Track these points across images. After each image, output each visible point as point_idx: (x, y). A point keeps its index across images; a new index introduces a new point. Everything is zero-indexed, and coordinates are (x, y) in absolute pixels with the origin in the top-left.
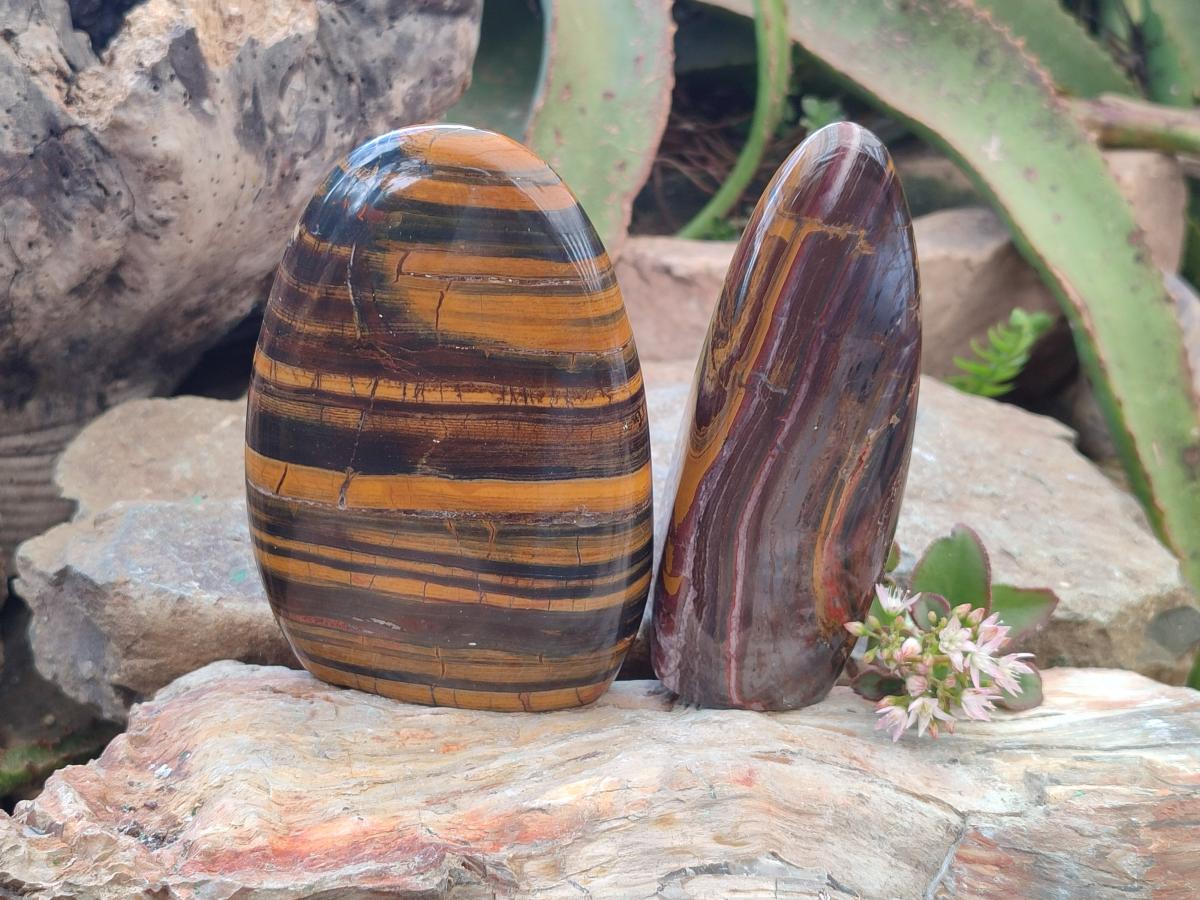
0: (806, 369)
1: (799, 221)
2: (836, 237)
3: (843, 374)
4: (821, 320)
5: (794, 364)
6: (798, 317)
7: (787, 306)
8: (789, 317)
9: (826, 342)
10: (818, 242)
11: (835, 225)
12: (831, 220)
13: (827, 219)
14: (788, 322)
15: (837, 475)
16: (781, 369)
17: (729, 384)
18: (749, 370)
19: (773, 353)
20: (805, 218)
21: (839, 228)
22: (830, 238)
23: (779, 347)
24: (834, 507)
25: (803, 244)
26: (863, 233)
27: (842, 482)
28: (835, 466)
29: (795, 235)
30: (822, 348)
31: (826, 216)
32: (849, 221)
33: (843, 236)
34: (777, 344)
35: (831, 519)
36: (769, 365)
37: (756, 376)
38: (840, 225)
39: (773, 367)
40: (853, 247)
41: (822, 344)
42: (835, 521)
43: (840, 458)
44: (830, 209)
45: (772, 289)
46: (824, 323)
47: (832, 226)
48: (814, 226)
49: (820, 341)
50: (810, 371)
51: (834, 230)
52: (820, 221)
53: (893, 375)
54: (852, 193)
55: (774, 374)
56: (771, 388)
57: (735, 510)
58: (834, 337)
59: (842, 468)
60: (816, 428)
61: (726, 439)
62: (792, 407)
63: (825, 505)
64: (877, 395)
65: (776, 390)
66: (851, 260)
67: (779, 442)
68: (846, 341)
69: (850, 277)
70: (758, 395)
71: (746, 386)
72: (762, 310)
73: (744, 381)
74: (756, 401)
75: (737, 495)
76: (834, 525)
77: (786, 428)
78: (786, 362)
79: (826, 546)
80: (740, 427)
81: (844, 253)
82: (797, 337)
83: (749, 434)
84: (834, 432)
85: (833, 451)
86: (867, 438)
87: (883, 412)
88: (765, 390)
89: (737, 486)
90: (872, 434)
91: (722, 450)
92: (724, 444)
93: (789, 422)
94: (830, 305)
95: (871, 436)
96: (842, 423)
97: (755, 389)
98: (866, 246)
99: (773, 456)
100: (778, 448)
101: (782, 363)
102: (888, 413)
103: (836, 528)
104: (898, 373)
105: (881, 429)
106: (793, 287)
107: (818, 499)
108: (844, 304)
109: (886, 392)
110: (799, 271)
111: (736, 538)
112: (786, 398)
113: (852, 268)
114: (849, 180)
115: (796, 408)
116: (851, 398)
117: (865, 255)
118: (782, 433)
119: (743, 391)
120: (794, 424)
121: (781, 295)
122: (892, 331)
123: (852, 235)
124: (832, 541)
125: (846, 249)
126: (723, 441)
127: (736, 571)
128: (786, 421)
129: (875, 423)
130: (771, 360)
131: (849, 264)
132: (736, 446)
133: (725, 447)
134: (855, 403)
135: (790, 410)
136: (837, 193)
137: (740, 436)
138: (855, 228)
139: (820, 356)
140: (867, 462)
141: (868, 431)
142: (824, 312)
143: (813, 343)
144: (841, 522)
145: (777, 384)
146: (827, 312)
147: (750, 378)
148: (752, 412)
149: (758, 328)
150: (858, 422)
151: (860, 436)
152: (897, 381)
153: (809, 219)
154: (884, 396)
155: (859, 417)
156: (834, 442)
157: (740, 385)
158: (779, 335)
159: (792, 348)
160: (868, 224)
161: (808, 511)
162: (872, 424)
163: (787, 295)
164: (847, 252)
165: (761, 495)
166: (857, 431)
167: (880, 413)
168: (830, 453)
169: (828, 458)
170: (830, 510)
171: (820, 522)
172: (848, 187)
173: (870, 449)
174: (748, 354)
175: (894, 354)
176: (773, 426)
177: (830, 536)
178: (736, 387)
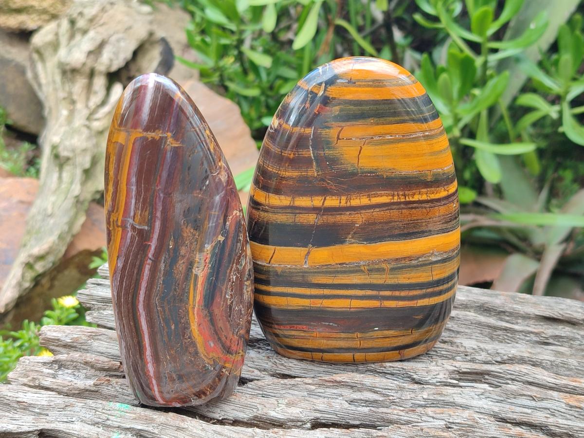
0: (156, 214)
1: (128, 132)
2: (153, 138)
3: (180, 215)
4: (157, 186)
5: (147, 212)
6: (143, 186)
7: (134, 180)
8: (137, 186)
9: (164, 198)
10: (143, 142)
11: (150, 132)
12: (147, 129)
14: (137, 189)
15: (192, 272)
16: (140, 215)
18: (120, 218)
19: (133, 206)
20: (130, 130)
21: (153, 134)
22: (150, 140)
23: (136, 203)
24: (195, 290)
25: (134, 144)
26: (169, 134)
27: (196, 276)
28: (189, 267)
29: (127, 140)
30: (163, 202)
31: (143, 128)
32: (158, 128)
33: (157, 138)
34: (133, 201)
35: (194, 297)
36: (132, 214)
37: (125, 220)
38: (154, 132)
39: (135, 214)
40: (165, 142)
41: (162, 199)
42: (198, 298)
43: (191, 262)
44: (145, 124)
45: (122, 170)
46: (160, 187)
47: (149, 133)
48: (139, 133)
49: (160, 197)
50: (159, 214)
51: (150, 135)
52: (141, 131)
53: (213, 213)
54: (156, 113)
55: (136, 219)
56: (137, 227)
57: (133, 296)
58: (168, 195)
59: (194, 268)
60: (171, 246)
61: (118, 257)
62: (153, 235)
63: (189, 289)
64: (206, 225)
65: (141, 228)
66: (167, 150)
67: (150, 256)
68: (176, 196)
69: (169, 161)
70: (130, 231)
71: (121, 226)
72: (119, 183)
73: (119, 224)
74: (129, 234)
75: (132, 287)
76: (197, 300)
77: (153, 248)
78: (142, 211)
79: (195, 312)
80: (124, 250)
81: (161, 147)
82: (145, 197)
83: (131, 252)
84: (183, 248)
85: (186, 258)
86: (205, 250)
87: (212, 234)
88: (133, 228)
89: (131, 282)
90: (208, 247)
91: (117, 262)
92: (117, 260)
93: (153, 244)
94: (160, 177)
95: (208, 248)
96: (187, 242)
97: (127, 227)
98: (173, 142)
99: (149, 264)
100: (150, 259)
101: (140, 212)
102: (215, 235)
103: (199, 302)
104: (215, 211)
105: (214, 244)
106: (135, 169)
107: (184, 286)
108: (169, 175)
109: (211, 222)
110: (136, 160)
111: (138, 311)
112: (147, 231)
113: (169, 155)
114: (152, 105)
115: (156, 236)
116: (189, 228)
117: (174, 147)
118: (151, 251)
119: (120, 229)
120: (157, 246)
121: (129, 174)
122: (204, 188)
123: (163, 137)
124: (199, 309)
125: (161, 145)
126: (116, 258)
127: (142, 330)
128: (151, 244)
129: (209, 241)
130: (132, 210)
131: (166, 152)
132: (125, 260)
133: (118, 261)
134: (192, 230)
135: (152, 238)
136: (147, 114)
137: (125, 255)
138: (164, 132)
139: (163, 206)
140: (210, 263)
141: (206, 245)
142: (158, 181)
143: (156, 199)
144: (202, 298)
145: (140, 224)
146: (160, 181)
147: (122, 222)
148: (128, 240)
149: (120, 194)
150: (197, 241)
151: (201, 250)
152: (216, 216)
153: (133, 130)
154: (210, 225)
155: (197, 239)
156: (185, 254)
157: (118, 226)
158: (133, 196)
159: (144, 203)
160: (171, 129)
161: (179, 293)
162: (207, 241)
163: (132, 174)
164: (162, 147)
165: (147, 286)
166: (198, 246)
167: (210, 234)
168: (185, 260)
169: (183, 263)
170: (193, 291)
171: (188, 299)
172: (152, 109)
173: (209, 256)
174: (118, 208)
175: (210, 201)
176: (143, 248)
177: (197, 306)
178: (116, 227)
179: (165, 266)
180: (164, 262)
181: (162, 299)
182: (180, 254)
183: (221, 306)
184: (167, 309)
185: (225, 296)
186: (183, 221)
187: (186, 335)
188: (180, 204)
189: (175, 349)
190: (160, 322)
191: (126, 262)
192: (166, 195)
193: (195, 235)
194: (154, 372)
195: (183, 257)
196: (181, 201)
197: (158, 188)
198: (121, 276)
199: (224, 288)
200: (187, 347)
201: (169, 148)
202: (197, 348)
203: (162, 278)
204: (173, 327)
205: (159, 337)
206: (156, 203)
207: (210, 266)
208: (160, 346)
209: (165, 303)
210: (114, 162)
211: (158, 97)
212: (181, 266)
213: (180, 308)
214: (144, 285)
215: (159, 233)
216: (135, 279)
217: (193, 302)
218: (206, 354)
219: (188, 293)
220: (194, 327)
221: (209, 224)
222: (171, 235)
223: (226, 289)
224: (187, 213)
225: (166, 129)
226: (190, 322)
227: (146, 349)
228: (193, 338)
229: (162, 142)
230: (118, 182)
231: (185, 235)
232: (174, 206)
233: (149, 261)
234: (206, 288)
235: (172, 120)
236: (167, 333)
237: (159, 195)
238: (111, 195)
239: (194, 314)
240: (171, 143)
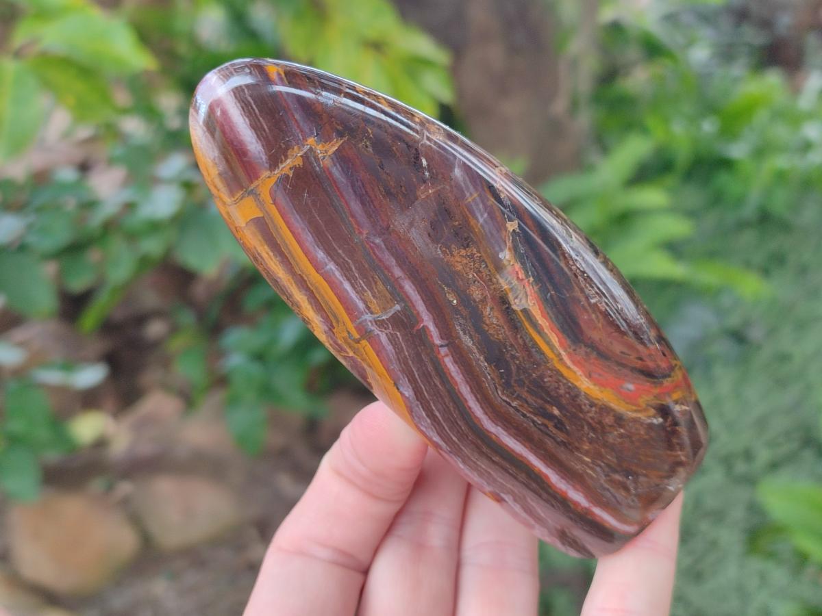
0: (393, 275)
1: (251, 193)
2: (294, 168)
3: (427, 245)
4: (360, 233)
5: (380, 283)
6: (340, 251)
7: (320, 255)
8: (333, 259)
9: (383, 241)
10: (285, 188)
11: (282, 162)
12: (274, 162)
13: (270, 167)
14: (337, 264)
15: (514, 311)
16: (374, 297)
17: (348, 350)
18: (351, 326)
19: (353, 294)
20: (252, 186)
21: (288, 161)
22: (291, 175)
23: (352, 285)
24: (540, 331)
25: (275, 203)
26: (311, 141)
27: (525, 311)
28: (504, 307)
29: (261, 204)
30: (387, 249)
31: (267, 165)
32: (288, 147)
33: (299, 162)
34: (347, 286)
35: (549, 343)
36: (361, 306)
37: (360, 323)
38: (286, 157)
39: (365, 302)
40: (317, 159)
41: (383, 246)
42: (554, 339)
43: (502, 298)
44: (264, 157)
45: (292, 256)
46: (365, 232)
47: (281, 166)
48: (267, 181)
49: (378, 246)
50: (398, 272)
51: (286, 167)
52: (267, 173)
53: (470, 200)
54: (265, 127)
55: (372, 307)
56: (384, 318)
57: (464, 419)
58: (386, 231)
59: (512, 303)
60: (455, 302)
61: (395, 384)
62: (416, 310)
63: (532, 339)
64: (475, 227)
65: (390, 314)
66: (328, 169)
67: (438, 342)
68: (400, 222)
69: (344, 180)
70: (380, 333)
71: (363, 337)
72: (306, 278)
73: (357, 336)
74: (384, 338)
75: (452, 409)
76: (557, 344)
77: (432, 327)
78: (371, 289)
79: (569, 363)
80: (395, 366)
81: (316, 171)
82: (357, 265)
83: (408, 363)
84: (473, 288)
85: (489, 300)
86: (505, 262)
87: (495, 232)
88: (380, 324)
89: (445, 404)
90: (506, 255)
91: (402, 394)
92: (398, 389)
93: (428, 322)
94: (353, 216)
95: (507, 257)
96: (471, 276)
97: (371, 331)
98: (327, 147)
99: (447, 355)
100: (442, 346)
101: (370, 293)
102: (501, 227)
103: (561, 344)
104: (471, 194)
105: (509, 244)
106: (308, 238)
107: (520, 341)
108: (363, 203)
109: (479, 217)
110: (299, 223)
111: (489, 434)
112: (404, 310)
113: (337, 172)
114: (250, 120)
115: (421, 307)
116: (455, 253)
117: (335, 153)
118: (432, 333)
119: (364, 342)
120: (434, 319)
121: (306, 253)
122: (427, 174)
123: (305, 153)
124: (569, 354)
125: (313, 168)
126: (395, 388)
127: (518, 454)
128: (425, 323)
129: (500, 246)
130: (357, 301)
131: (330, 173)
132: (409, 380)
133: (401, 389)
134: (463, 252)
135: (418, 313)
136: (254, 141)
137: (403, 371)
138: (301, 145)
139: (392, 255)
140: (527, 276)
141: (500, 256)
142: (355, 226)
143: (374, 253)
144: (561, 335)
145: (384, 309)
146: (358, 223)
147: (358, 329)
148: (390, 348)
149: (319, 293)
150: (483, 261)
151: (499, 267)
152: (478, 199)
153: (256, 183)
154: (481, 220)
155: (480, 257)
156: (482, 294)
157: (358, 342)
158: (341, 279)
159: (364, 275)
160: (307, 131)
161: (523, 358)
162: (497, 249)
163: (311, 248)
164: (318, 169)
165: (471, 388)
166: (491, 267)
167: (492, 235)
168: (490, 304)
169: (492, 309)
170: (540, 338)
171: (543, 353)
172: (256, 127)
173: (518, 266)
174: (335, 317)
175: (451, 187)
176: (419, 338)
177: (563, 353)
178: (356, 345)
179: (471, 337)
180: (465, 334)
181: (507, 386)
182: (475, 301)
183: (596, 321)
184: (525, 395)
185: (589, 304)
186: (438, 250)
187: (583, 407)
188: (413, 229)
189: (585, 439)
190: (533, 422)
191: (412, 381)
192: (384, 234)
193: (472, 255)
194: (586, 497)
195: (484, 300)
196: (411, 224)
197: (365, 236)
198: (423, 407)
199: (578, 294)
200: (600, 423)
201: (328, 162)
202: (613, 410)
203: (482, 358)
204: (556, 412)
205: (549, 443)
206: (380, 260)
207: (531, 279)
208: (563, 455)
209: (517, 389)
210: (271, 254)
211: (249, 102)
212: (492, 316)
213: (541, 377)
214: (465, 390)
215: (422, 298)
216: (447, 394)
217: (553, 352)
218: (634, 408)
219: (535, 344)
220: (584, 384)
221: (478, 221)
222: (440, 286)
223: (582, 290)
224: (434, 232)
225: (301, 137)
226: (572, 384)
227: (546, 476)
228: (596, 402)
229: (311, 163)
230: (302, 277)
231: (459, 267)
232: (408, 241)
233: (443, 351)
234: (553, 316)
235: (297, 116)
236: (556, 427)
237: (375, 244)
238: (309, 307)
239: (568, 368)
240: (324, 151)
